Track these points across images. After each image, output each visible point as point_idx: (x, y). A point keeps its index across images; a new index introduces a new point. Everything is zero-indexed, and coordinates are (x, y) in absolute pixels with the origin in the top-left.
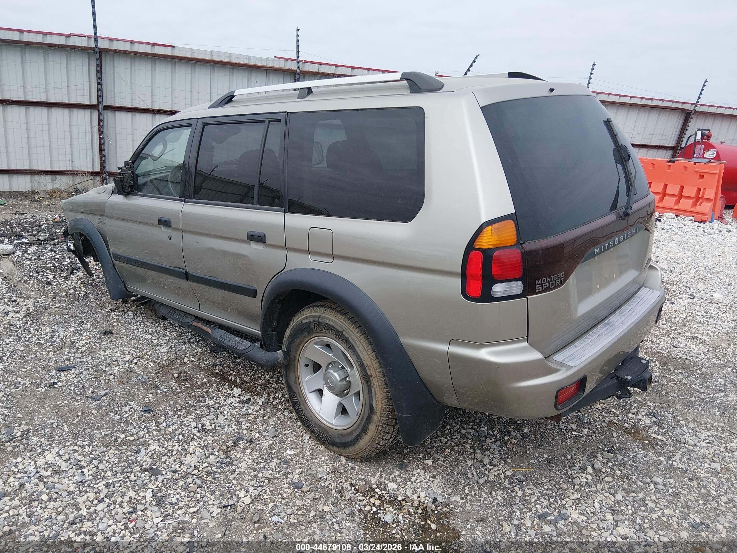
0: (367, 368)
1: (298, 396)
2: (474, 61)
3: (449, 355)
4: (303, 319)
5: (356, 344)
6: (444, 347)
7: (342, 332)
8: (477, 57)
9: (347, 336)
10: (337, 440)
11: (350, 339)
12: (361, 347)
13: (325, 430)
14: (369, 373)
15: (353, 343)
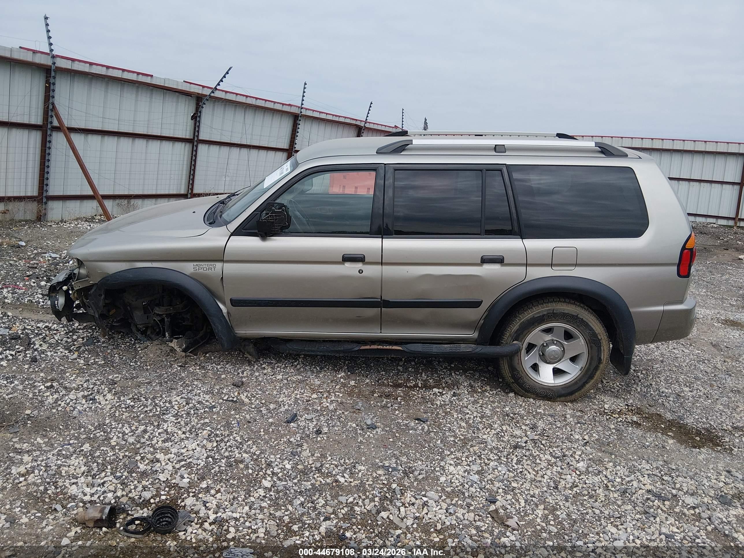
0: (598, 335)
1: (521, 373)
2: (227, 73)
3: (664, 311)
4: (535, 314)
5: (590, 321)
6: (661, 308)
7: (577, 316)
8: (230, 69)
9: (581, 317)
10: (563, 392)
11: (584, 319)
12: (593, 323)
13: (549, 389)
14: (600, 338)
15: (587, 321)
